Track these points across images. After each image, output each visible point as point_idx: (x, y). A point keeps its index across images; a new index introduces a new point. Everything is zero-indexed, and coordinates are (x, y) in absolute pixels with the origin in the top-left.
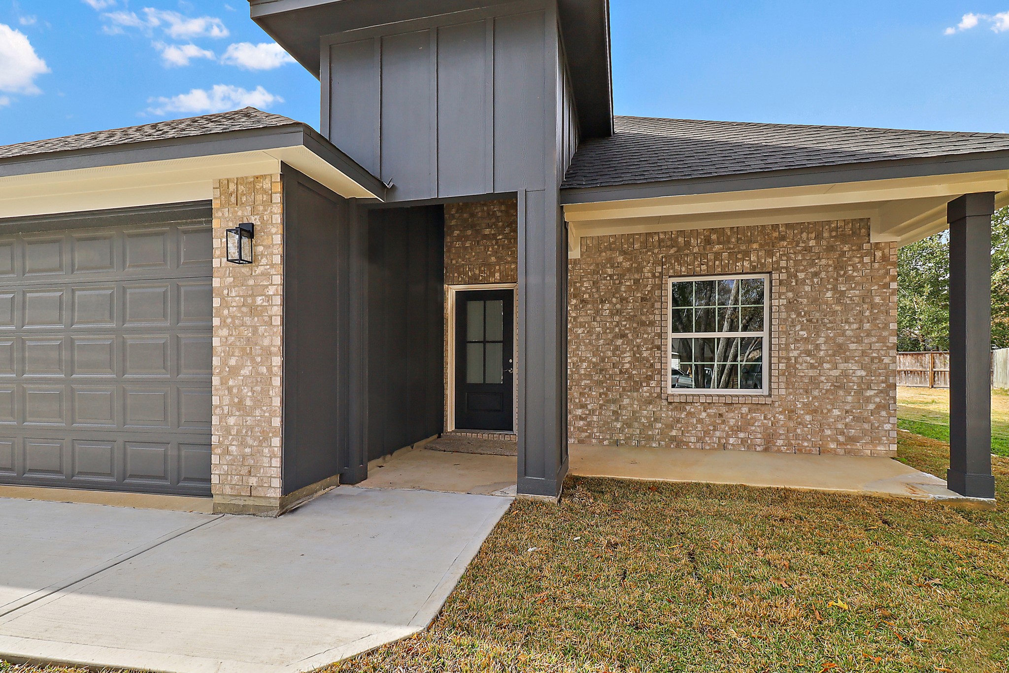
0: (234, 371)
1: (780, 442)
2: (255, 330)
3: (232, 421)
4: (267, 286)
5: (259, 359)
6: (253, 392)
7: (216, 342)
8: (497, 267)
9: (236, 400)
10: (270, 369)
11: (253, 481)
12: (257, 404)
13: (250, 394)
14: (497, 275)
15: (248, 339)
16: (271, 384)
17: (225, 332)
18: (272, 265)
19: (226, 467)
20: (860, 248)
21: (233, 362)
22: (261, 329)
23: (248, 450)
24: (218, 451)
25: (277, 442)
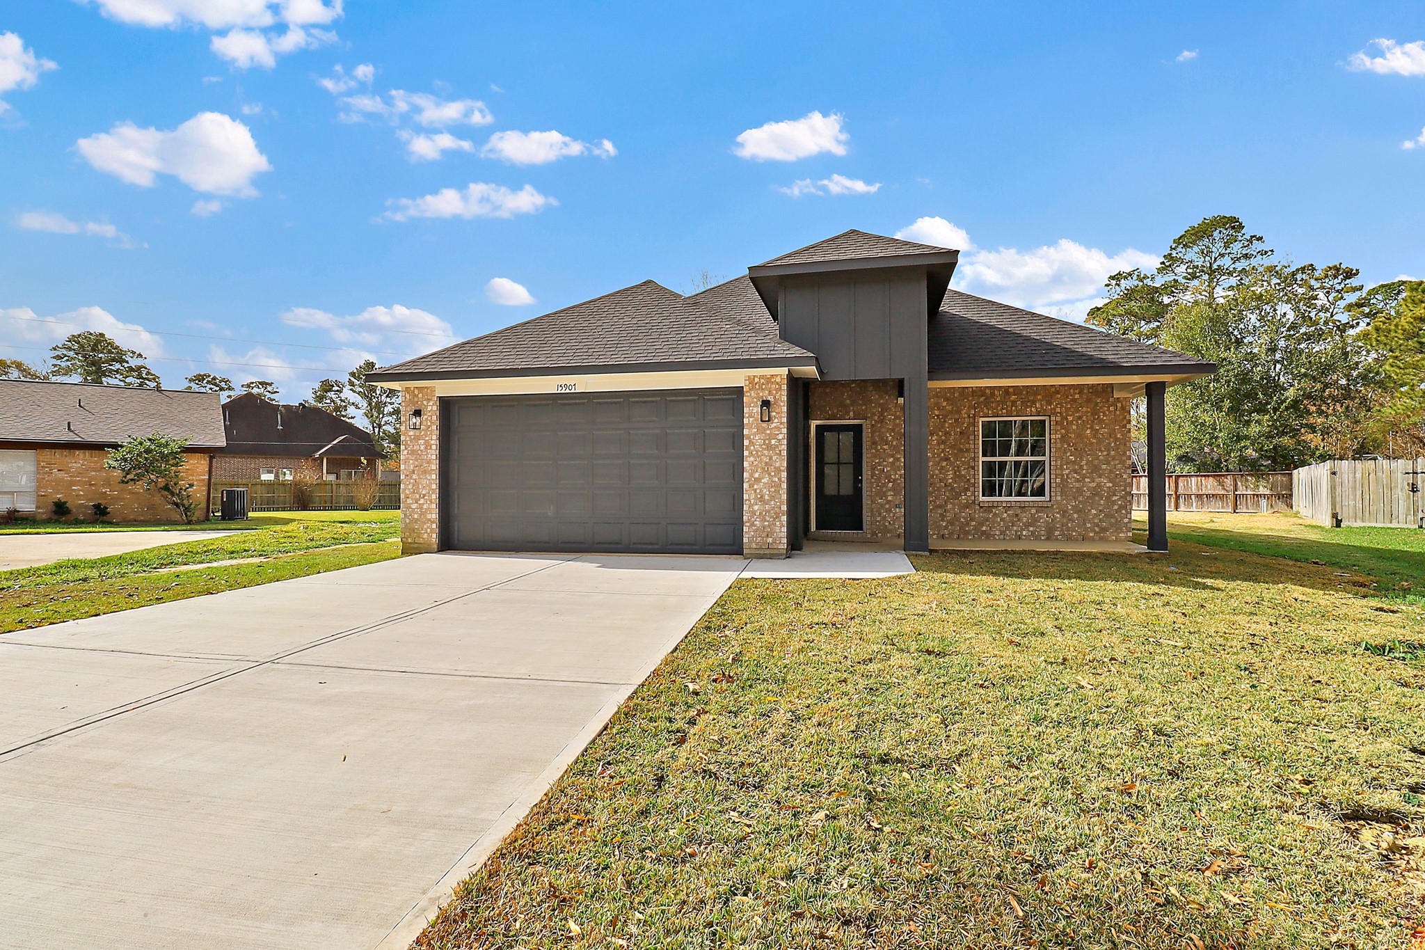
0: (758, 480)
1: (1057, 533)
2: (771, 458)
3: (756, 508)
4: (778, 434)
5: (773, 474)
6: (770, 492)
7: (746, 464)
8: (852, 408)
9: (759, 496)
10: (780, 479)
11: (770, 540)
12: (772, 498)
13: (767, 493)
14: (851, 413)
15: (766, 463)
16: (780, 487)
17: (752, 459)
18: (781, 423)
19: (753, 533)
20: (1108, 401)
21: (757, 475)
22: (774, 458)
23: (766, 523)
24: (748, 524)
25: (784, 518)
